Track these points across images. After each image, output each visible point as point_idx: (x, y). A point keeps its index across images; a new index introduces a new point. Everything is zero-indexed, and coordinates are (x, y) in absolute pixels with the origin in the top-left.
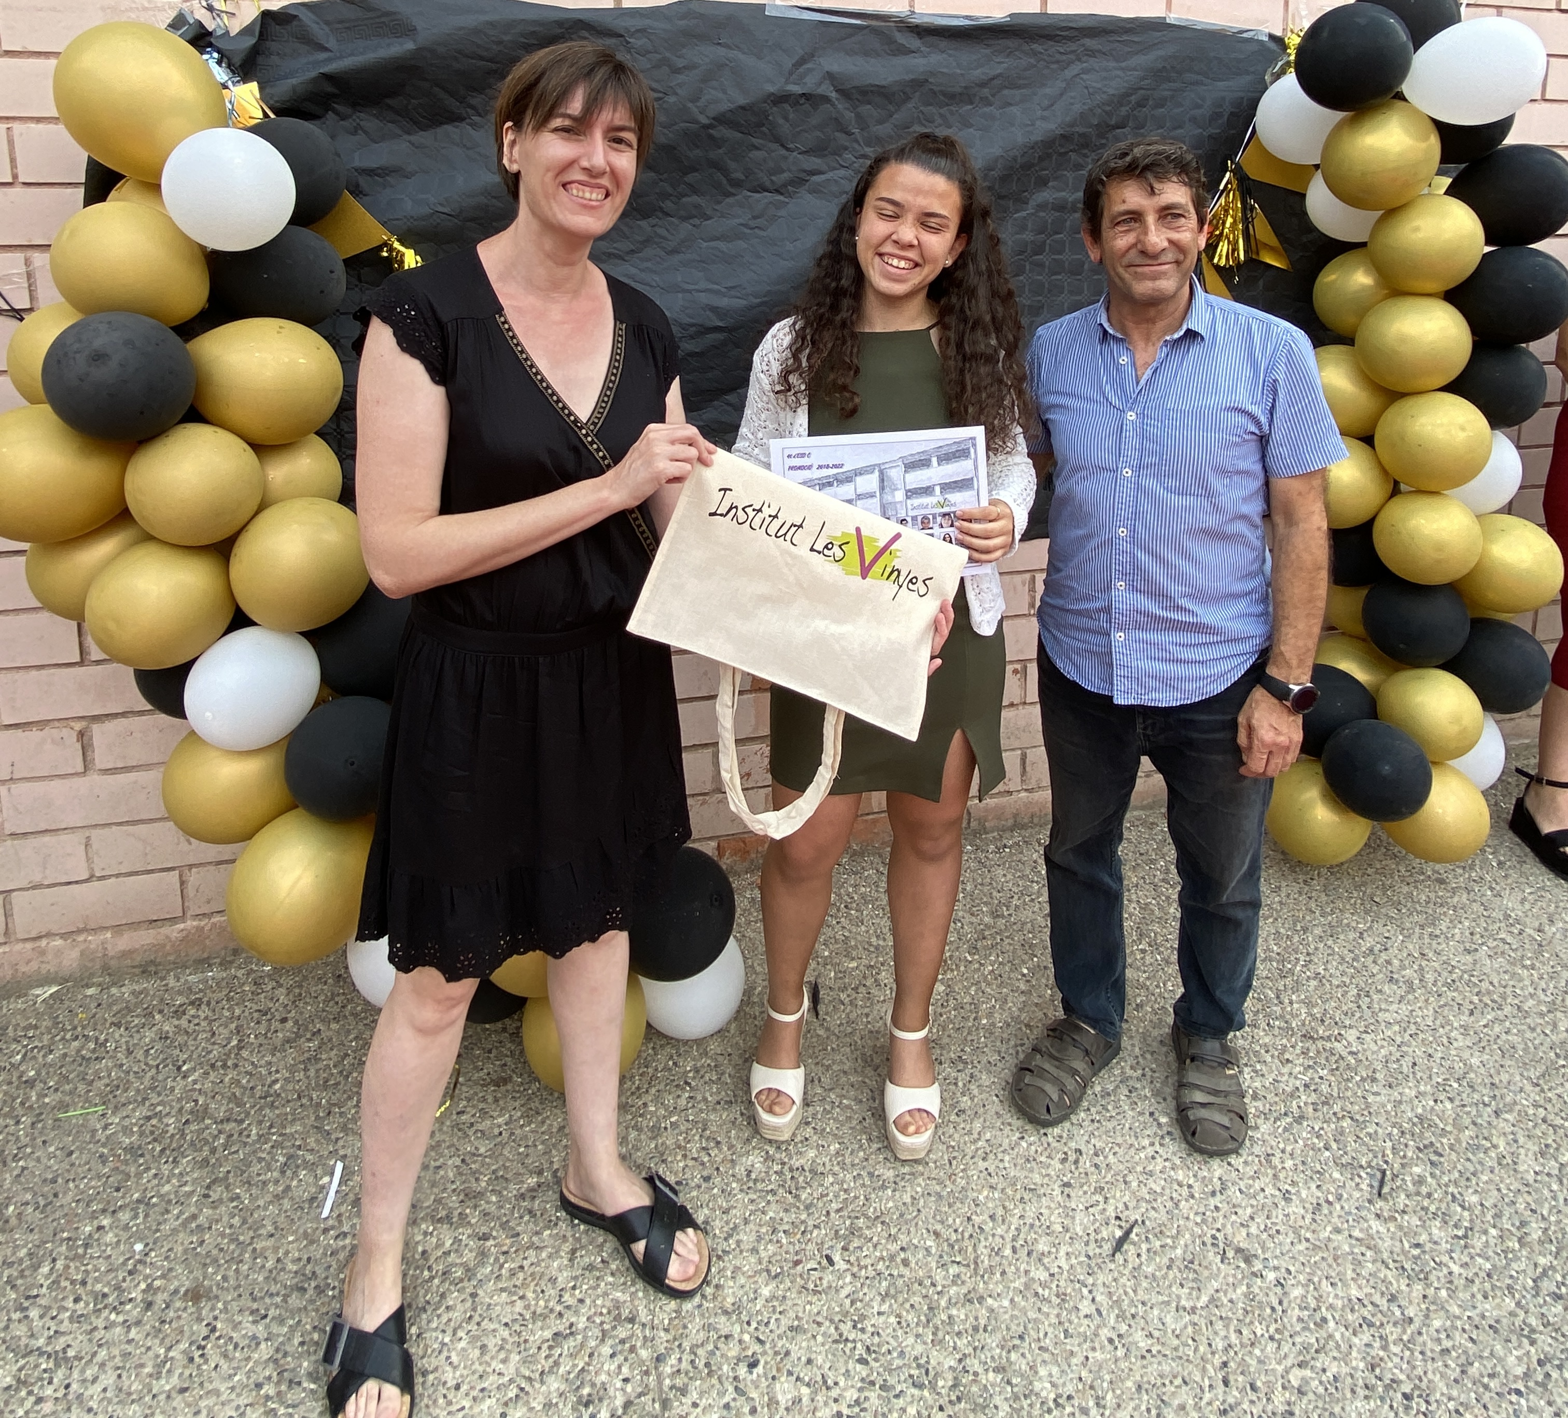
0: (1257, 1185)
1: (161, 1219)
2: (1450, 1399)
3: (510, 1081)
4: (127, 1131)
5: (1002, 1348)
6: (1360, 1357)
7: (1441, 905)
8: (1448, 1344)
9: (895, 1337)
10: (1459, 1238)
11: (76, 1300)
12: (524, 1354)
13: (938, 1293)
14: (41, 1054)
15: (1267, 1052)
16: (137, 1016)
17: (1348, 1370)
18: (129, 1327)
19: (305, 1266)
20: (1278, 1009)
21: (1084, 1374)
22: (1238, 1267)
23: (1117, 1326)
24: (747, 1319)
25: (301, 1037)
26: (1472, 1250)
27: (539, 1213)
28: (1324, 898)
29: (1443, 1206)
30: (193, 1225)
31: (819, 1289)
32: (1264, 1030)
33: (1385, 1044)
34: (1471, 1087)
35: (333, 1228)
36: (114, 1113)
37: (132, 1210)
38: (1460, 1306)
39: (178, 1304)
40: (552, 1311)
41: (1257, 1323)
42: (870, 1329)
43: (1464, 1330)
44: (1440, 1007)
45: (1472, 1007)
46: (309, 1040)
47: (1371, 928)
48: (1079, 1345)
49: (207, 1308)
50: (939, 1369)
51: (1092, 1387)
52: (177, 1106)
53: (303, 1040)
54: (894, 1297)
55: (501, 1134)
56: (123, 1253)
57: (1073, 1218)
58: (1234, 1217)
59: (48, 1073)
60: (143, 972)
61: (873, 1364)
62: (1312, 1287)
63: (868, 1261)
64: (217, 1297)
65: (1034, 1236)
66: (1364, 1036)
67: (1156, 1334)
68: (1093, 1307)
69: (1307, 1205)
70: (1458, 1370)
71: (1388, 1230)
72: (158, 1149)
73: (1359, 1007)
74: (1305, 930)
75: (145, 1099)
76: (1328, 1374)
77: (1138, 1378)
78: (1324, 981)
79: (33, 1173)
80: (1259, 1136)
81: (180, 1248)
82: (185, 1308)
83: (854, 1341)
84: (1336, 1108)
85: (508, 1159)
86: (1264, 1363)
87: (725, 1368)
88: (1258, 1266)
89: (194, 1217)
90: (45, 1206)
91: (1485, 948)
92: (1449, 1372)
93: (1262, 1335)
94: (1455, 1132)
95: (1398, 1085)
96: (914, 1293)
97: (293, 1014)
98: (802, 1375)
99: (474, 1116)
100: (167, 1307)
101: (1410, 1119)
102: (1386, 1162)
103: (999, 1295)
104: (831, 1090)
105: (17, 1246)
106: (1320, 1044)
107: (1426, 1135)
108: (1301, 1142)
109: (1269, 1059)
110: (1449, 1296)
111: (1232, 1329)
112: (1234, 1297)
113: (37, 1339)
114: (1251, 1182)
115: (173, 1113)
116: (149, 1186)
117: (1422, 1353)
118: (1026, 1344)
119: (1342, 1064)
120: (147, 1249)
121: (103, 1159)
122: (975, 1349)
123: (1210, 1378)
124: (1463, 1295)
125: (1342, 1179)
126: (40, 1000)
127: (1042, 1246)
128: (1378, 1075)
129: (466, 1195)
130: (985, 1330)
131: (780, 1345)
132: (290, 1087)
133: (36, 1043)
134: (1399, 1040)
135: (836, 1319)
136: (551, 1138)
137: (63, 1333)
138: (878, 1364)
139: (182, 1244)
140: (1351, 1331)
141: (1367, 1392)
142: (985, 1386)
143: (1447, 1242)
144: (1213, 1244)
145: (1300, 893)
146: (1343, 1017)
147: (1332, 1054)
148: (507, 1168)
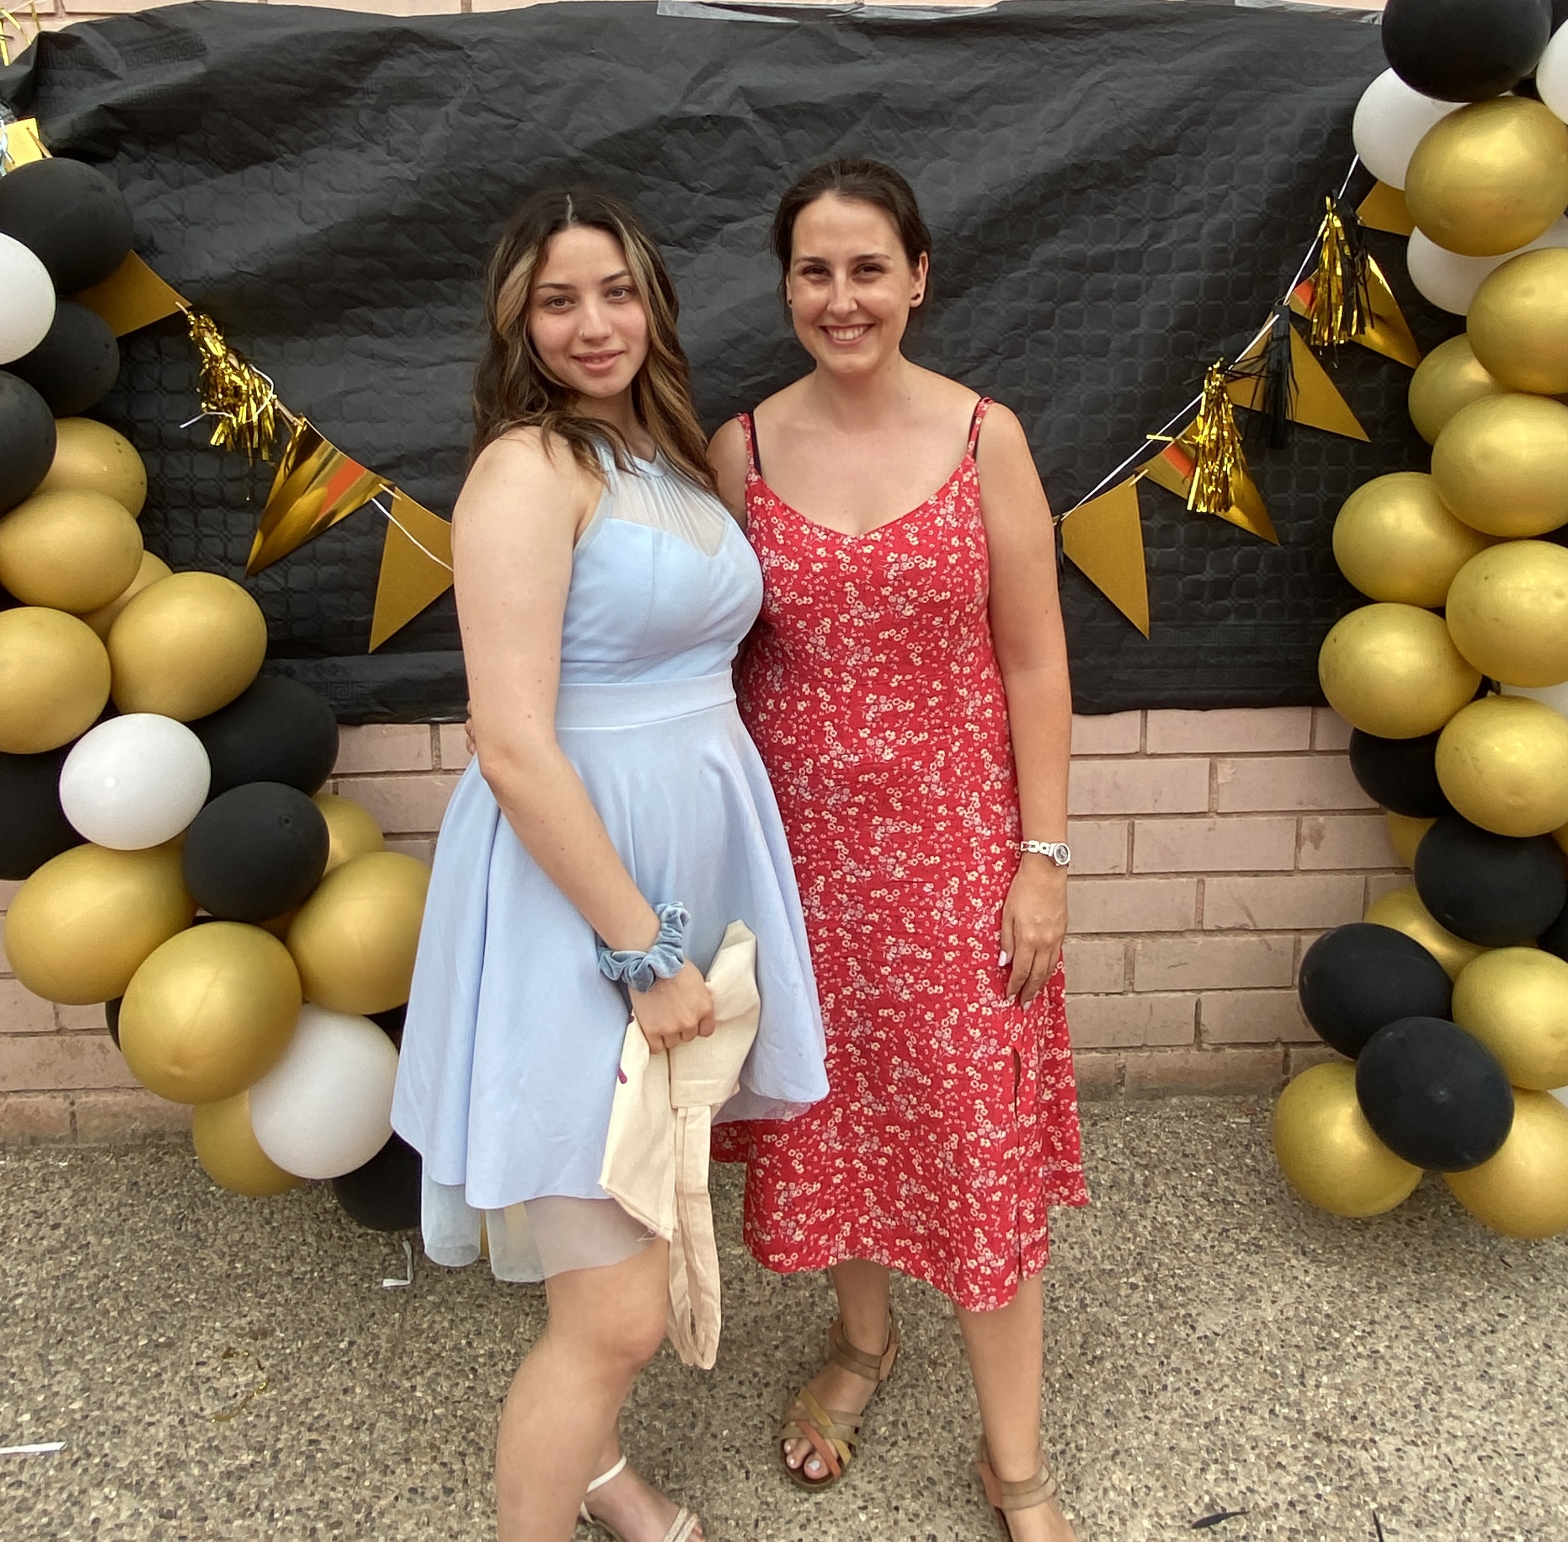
3: (271, 1335)
15: (1253, 1448)
20: (1294, 1393)
25: (66, 1247)
27: (237, 1500)
28: (1428, 1247)
32: (1262, 1418)
33: (1436, 1463)
35: (11, 1474)
46: (74, 1253)
47: (1481, 1298)
53: (67, 1251)
55: (235, 1395)
66: (1407, 1448)
73: (1416, 1407)
74: (1381, 1288)
78: (1381, 1362)
97: (68, 1221)
104: (643, 1406)
106: (1336, 1449)
109: (1252, 1458)
119: (1360, 1482)
128: (1405, 1507)
129: (168, 1462)
132: (32, 1303)
134: (1459, 1460)
145: (1395, 1237)
146: (1387, 1417)
147: (1349, 1464)
148: (225, 1438)
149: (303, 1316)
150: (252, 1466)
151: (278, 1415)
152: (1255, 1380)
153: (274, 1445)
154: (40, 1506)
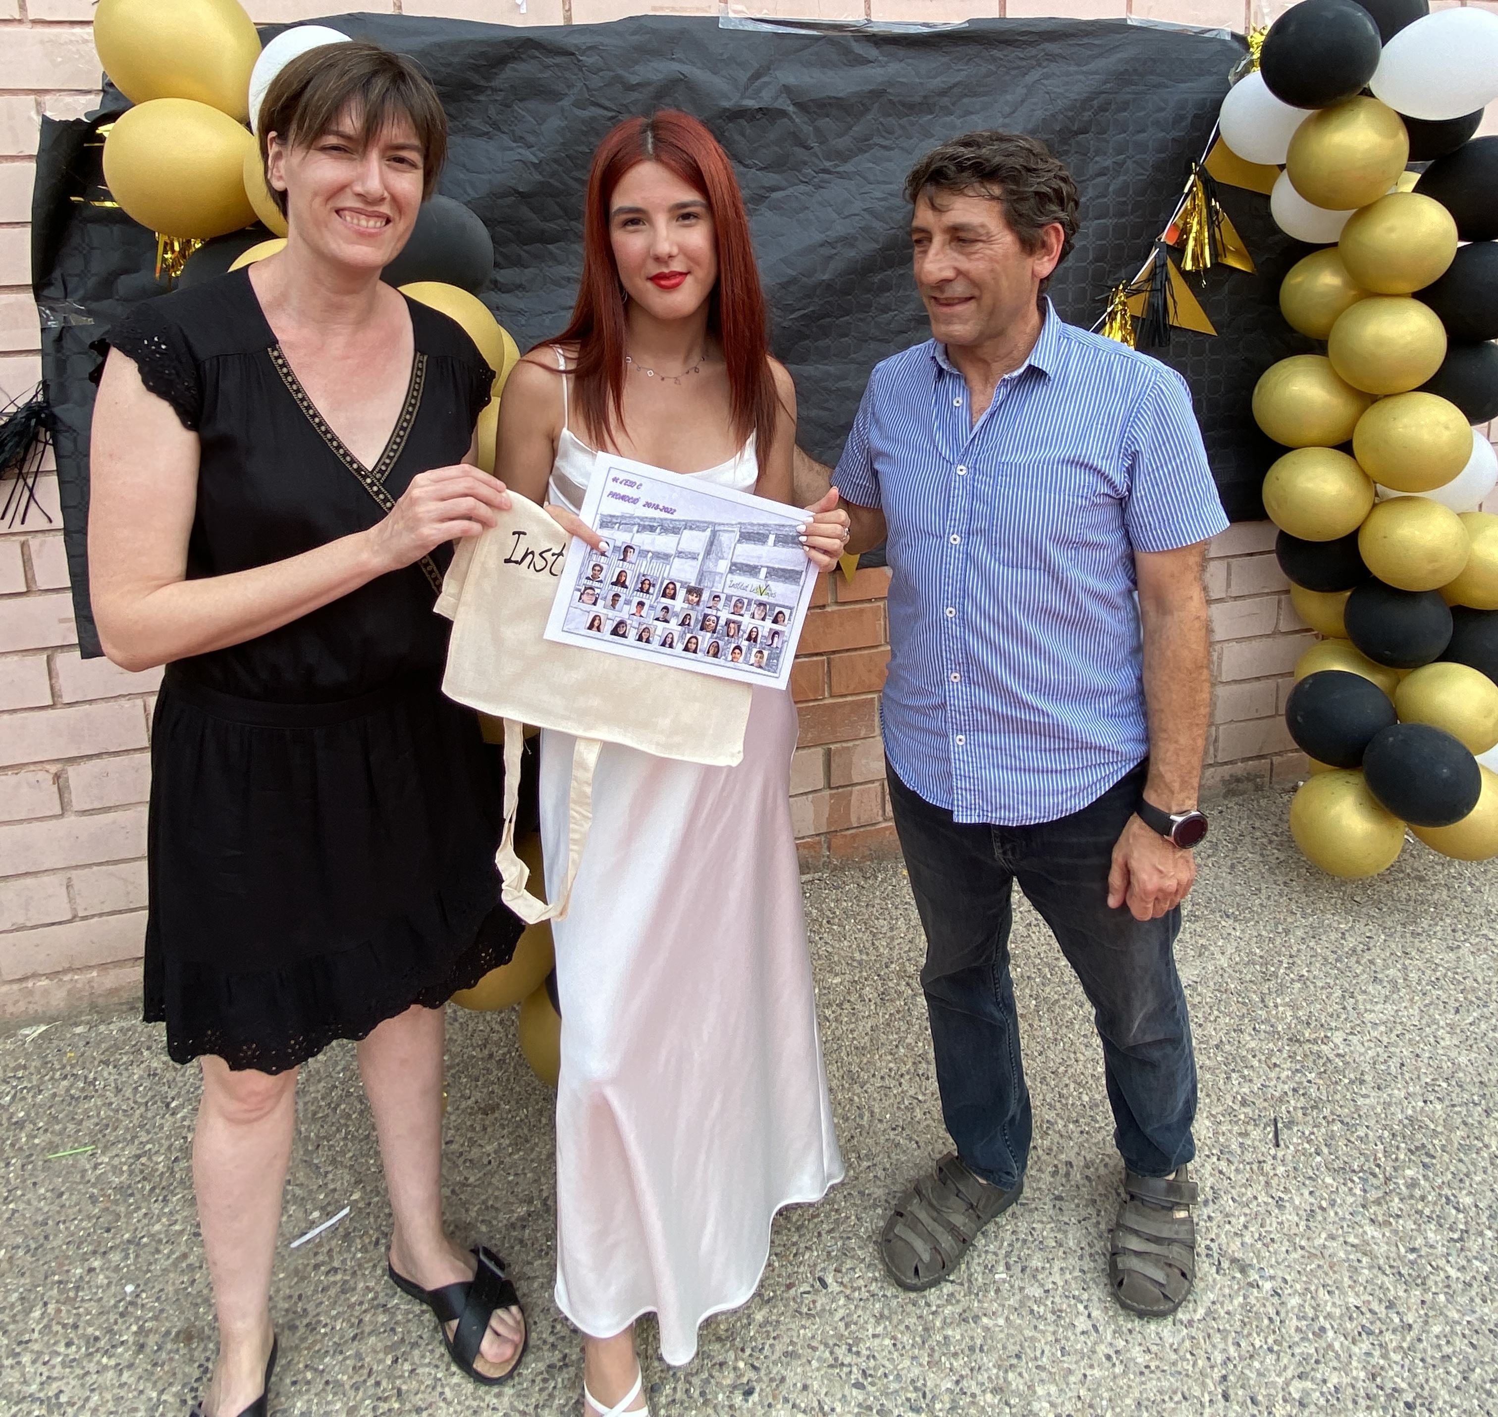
0: (1249, 1194)
1: (152, 1260)
2: (1453, 1406)
3: (498, 1108)
4: (117, 1170)
5: (999, 1367)
6: (1360, 1366)
7: (1422, 903)
8: (1448, 1350)
9: (891, 1360)
10: (1456, 1241)
11: (68, 1345)
12: (519, 1387)
13: (933, 1313)
14: (31, 1094)
15: (1254, 1056)
16: (125, 1054)
17: (1349, 1380)
18: (121, 1370)
19: (296, 1303)
20: (1263, 1013)
21: (1082, 1393)
22: (1234, 1278)
23: (1113, 1341)
24: (741, 1345)
26: (1469, 1254)
27: (529, 1245)
28: (1304, 899)
29: (1438, 1209)
30: (184, 1265)
31: (812, 1312)
32: (1250, 1034)
33: (1372, 1045)
34: (1461, 1086)
35: (323, 1263)
36: (103, 1153)
37: (123, 1250)
38: (1458, 1311)
39: (169, 1346)
40: (545, 1342)
41: (1255, 1335)
42: (865, 1352)
43: (1464, 1336)
44: (1426, 1006)
45: (1457, 1005)
47: (1352, 927)
48: (1076, 1362)
49: (200, 1349)
50: (937, 1391)
51: (1091, 1406)
52: (166, 1143)
54: (887, 1318)
55: (490, 1162)
56: (115, 1295)
57: (1065, 1232)
58: (1227, 1227)
59: (37, 1114)
60: (132, 1009)
61: (870, 1388)
62: (1309, 1296)
63: (861, 1282)
64: (209, 1337)
65: (1027, 1252)
66: (1350, 1037)
67: (1154, 1348)
68: (1090, 1323)
69: (1301, 1212)
70: (1460, 1376)
71: (1384, 1235)
72: (148, 1188)
73: (1344, 1008)
74: (1287, 932)
75: (133, 1138)
76: (1329, 1385)
77: (1137, 1395)
78: (1308, 983)
79: (23, 1215)
80: (1249, 1143)
81: (171, 1289)
82: (178, 1350)
83: (850, 1365)
84: (1326, 1112)
85: (498, 1188)
86: (1264, 1376)
87: (720, 1396)
88: (1254, 1276)
89: (185, 1256)
90: (36, 1249)
91: (1468, 945)
92: (1451, 1379)
93: (1261, 1347)
94: (1446, 1132)
95: (1387, 1086)
96: (908, 1314)
98: (798, 1401)
99: (462, 1145)
100: (160, 1349)
101: (1400, 1121)
102: (1379, 1166)
103: (994, 1313)
105: (7, 1291)
106: (1307, 1046)
107: (1419, 1136)
108: (1292, 1147)
109: (1255, 1063)
110: (1447, 1300)
111: (1230, 1341)
112: (1231, 1308)
113: (29, 1385)
114: (1243, 1190)
115: (162, 1151)
116: (139, 1225)
117: (1422, 1360)
118: (1023, 1363)
119: (1330, 1067)
120: (139, 1290)
121: (93, 1199)
122: (972, 1370)
123: (1210, 1393)
124: (1463, 1300)
125: (1335, 1184)
126: (29, 1039)
127: (1036, 1262)
128: (1369, 1078)
129: (456, 1227)
130: (981, 1350)
131: (774, 1372)
133: (25, 1084)
134: (1385, 1040)
135: (831, 1343)
136: (540, 1165)
137: (55, 1379)
138: (874, 1389)
139: (173, 1284)
140: (1350, 1339)
141: (1369, 1402)
142: (983, 1408)
143: (1443, 1245)
144: (1207, 1255)
145: (1281, 895)
146: (1329, 1019)
147: (1319, 1057)
148: (496, 1198)
149: (518, 1089)
150: (529, 1215)
151: (533, 1170)
152: (1234, 1007)
153: (540, 1196)
154: (361, 1285)
